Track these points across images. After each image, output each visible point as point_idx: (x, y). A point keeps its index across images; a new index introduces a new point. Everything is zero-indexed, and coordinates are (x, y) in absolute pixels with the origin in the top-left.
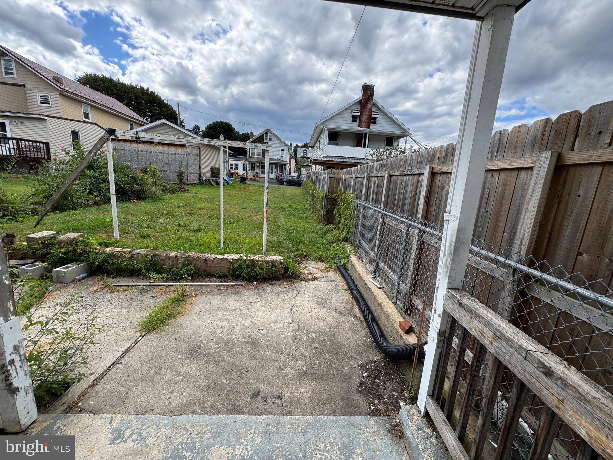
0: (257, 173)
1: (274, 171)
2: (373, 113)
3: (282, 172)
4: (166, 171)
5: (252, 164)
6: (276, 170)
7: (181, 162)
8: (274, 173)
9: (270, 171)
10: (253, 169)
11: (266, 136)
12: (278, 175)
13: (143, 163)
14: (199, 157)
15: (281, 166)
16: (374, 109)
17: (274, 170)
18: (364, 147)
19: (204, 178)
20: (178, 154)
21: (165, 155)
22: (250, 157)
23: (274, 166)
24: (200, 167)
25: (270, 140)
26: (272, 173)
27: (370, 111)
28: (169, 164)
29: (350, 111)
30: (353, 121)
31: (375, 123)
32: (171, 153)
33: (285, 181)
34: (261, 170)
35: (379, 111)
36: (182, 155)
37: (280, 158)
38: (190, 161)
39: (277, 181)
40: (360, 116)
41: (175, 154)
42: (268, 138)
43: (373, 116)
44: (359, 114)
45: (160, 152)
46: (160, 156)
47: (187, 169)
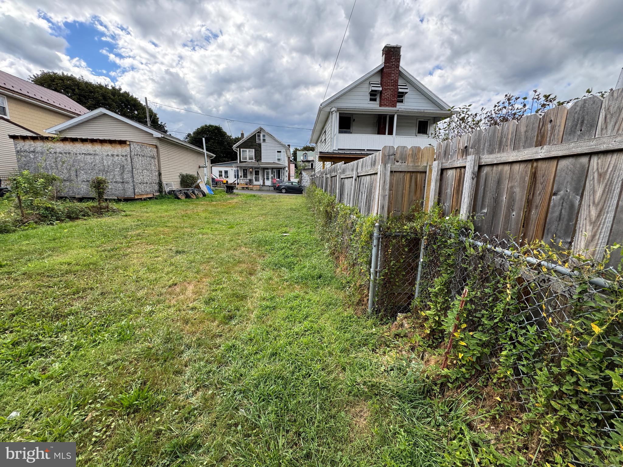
0: (251, 181)
1: (270, 177)
2: (399, 87)
3: (279, 178)
5: (244, 170)
6: (272, 175)
7: (123, 167)
8: (270, 180)
9: (265, 177)
10: (245, 175)
11: (259, 136)
12: (275, 181)
13: (65, 171)
14: (156, 160)
15: (278, 171)
16: (401, 82)
17: (270, 176)
18: (391, 133)
19: (167, 190)
20: (118, 156)
21: (97, 157)
22: (240, 162)
23: (270, 171)
24: (160, 174)
25: (264, 140)
26: (268, 179)
27: (396, 84)
28: (104, 171)
29: (366, 85)
30: (371, 100)
31: (402, 102)
32: (106, 154)
33: (283, 188)
34: (254, 176)
35: (408, 84)
36: (123, 156)
37: (277, 161)
38: (138, 166)
39: (275, 189)
40: (381, 92)
41: (113, 155)
42: (262, 138)
43: (400, 90)
44: (380, 89)
45: (90, 154)
46: (89, 159)
47: (133, 177)
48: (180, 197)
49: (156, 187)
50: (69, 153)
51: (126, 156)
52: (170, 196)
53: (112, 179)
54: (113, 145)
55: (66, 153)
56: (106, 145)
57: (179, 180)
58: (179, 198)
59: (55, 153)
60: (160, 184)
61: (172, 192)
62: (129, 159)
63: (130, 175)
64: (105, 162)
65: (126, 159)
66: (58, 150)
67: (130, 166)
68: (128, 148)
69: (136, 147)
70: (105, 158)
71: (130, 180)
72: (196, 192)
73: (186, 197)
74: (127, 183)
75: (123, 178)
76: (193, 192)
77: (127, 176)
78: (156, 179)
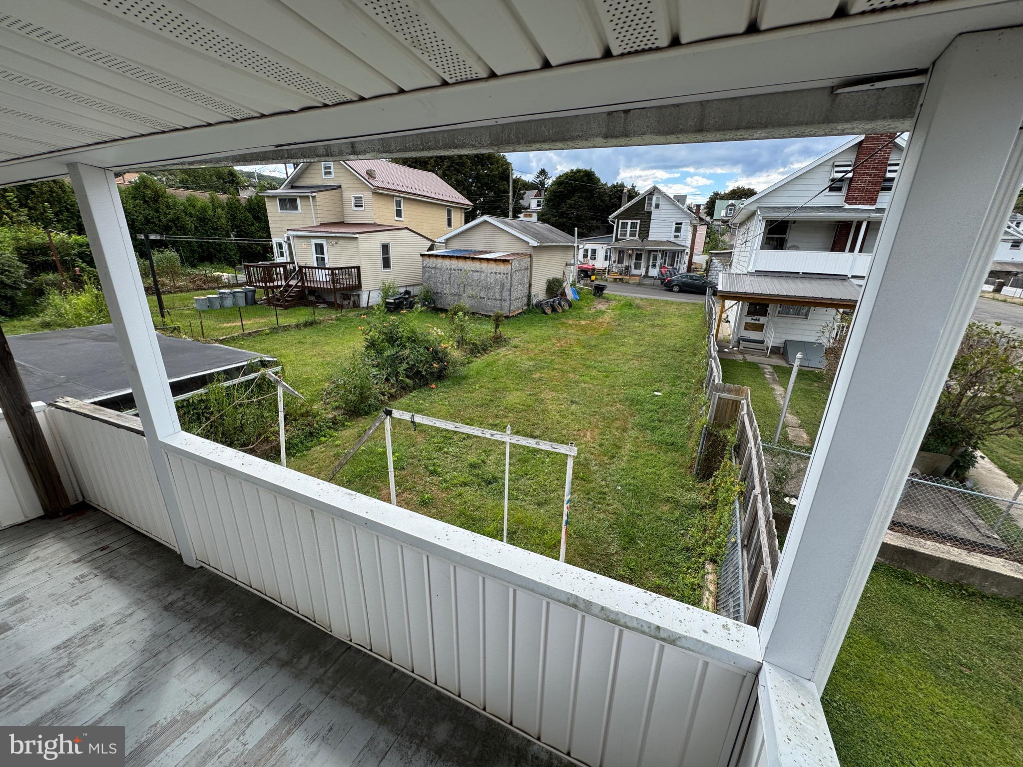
0: (628, 268)
1: (658, 264)
2: (889, 168)
3: (672, 265)
4: (484, 298)
5: (620, 252)
6: (662, 261)
7: (503, 285)
8: (658, 268)
9: (651, 264)
10: (620, 261)
11: (650, 199)
12: (664, 270)
13: (456, 286)
14: (529, 271)
15: (672, 255)
16: (893, 160)
17: (659, 262)
18: (852, 250)
19: (534, 301)
20: (500, 273)
21: (483, 274)
22: (617, 240)
23: (659, 255)
24: (530, 285)
25: (657, 206)
26: (654, 266)
27: (882, 165)
28: (487, 288)
29: (827, 168)
30: (831, 190)
31: (888, 191)
32: (490, 271)
33: (676, 285)
34: (634, 261)
36: (504, 274)
37: (672, 239)
38: (515, 283)
39: (662, 283)
40: (851, 179)
41: (496, 273)
42: (654, 202)
43: (888, 174)
44: (850, 175)
45: (477, 271)
46: (476, 276)
47: (510, 295)
48: (546, 311)
49: (525, 300)
50: (461, 270)
51: (507, 274)
52: (537, 310)
53: (492, 296)
54: (497, 263)
55: (458, 270)
56: (491, 262)
57: (545, 287)
58: (546, 313)
59: (451, 269)
60: (529, 297)
61: (539, 305)
62: (509, 277)
63: (508, 293)
64: (489, 279)
65: (507, 277)
66: (453, 267)
67: (509, 285)
68: (510, 267)
69: (516, 264)
70: (489, 275)
71: (508, 298)
72: (563, 303)
73: (552, 311)
74: (505, 300)
75: (501, 296)
76: (560, 304)
77: (506, 294)
78: (526, 291)
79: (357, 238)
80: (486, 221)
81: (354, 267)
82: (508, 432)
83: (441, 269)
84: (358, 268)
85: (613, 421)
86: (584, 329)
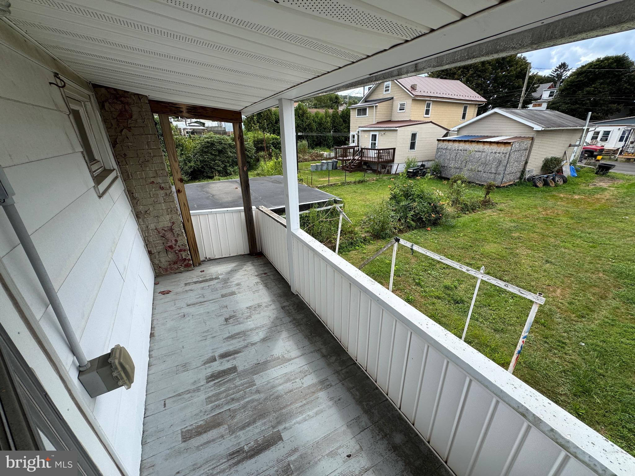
4: (481, 171)
7: (500, 162)
13: (460, 162)
14: (528, 151)
19: (527, 176)
20: (499, 153)
21: (484, 154)
24: (526, 163)
28: (485, 164)
32: (491, 151)
36: (503, 153)
38: (512, 160)
41: (496, 153)
45: (479, 151)
46: (478, 155)
47: (505, 170)
48: (538, 184)
49: (519, 175)
50: (466, 150)
51: (506, 153)
52: (528, 183)
53: (488, 170)
54: (499, 145)
55: (464, 150)
56: (493, 144)
57: (541, 164)
58: (536, 186)
59: (458, 150)
60: (523, 172)
61: (531, 179)
62: (508, 155)
63: (503, 168)
64: (488, 157)
65: (505, 156)
66: (460, 148)
67: (506, 162)
68: (510, 148)
69: (516, 146)
70: (489, 154)
71: (502, 172)
72: (557, 179)
73: (544, 185)
74: (499, 174)
75: (497, 171)
76: (554, 179)
77: (501, 169)
78: (521, 168)
79: (397, 130)
80: (496, 113)
81: (392, 149)
82: (482, 271)
83: (450, 150)
84: (394, 149)
85: (591, 286)
86: (576, 203)
